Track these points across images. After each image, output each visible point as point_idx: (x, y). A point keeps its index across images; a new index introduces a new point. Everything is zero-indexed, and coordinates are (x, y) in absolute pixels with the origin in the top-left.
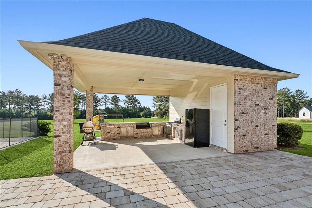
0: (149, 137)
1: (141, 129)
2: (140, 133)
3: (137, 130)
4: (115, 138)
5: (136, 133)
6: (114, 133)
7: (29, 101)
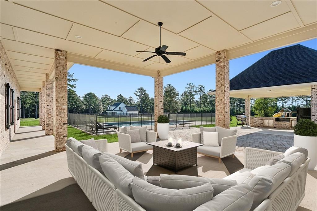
0: (287, 128)
1: (280, 122)
2: (278, 124)
3: (276, 122)
4: (259, 126)
5: (275, 124)
6: (258, 123)
7: (239, 100)
